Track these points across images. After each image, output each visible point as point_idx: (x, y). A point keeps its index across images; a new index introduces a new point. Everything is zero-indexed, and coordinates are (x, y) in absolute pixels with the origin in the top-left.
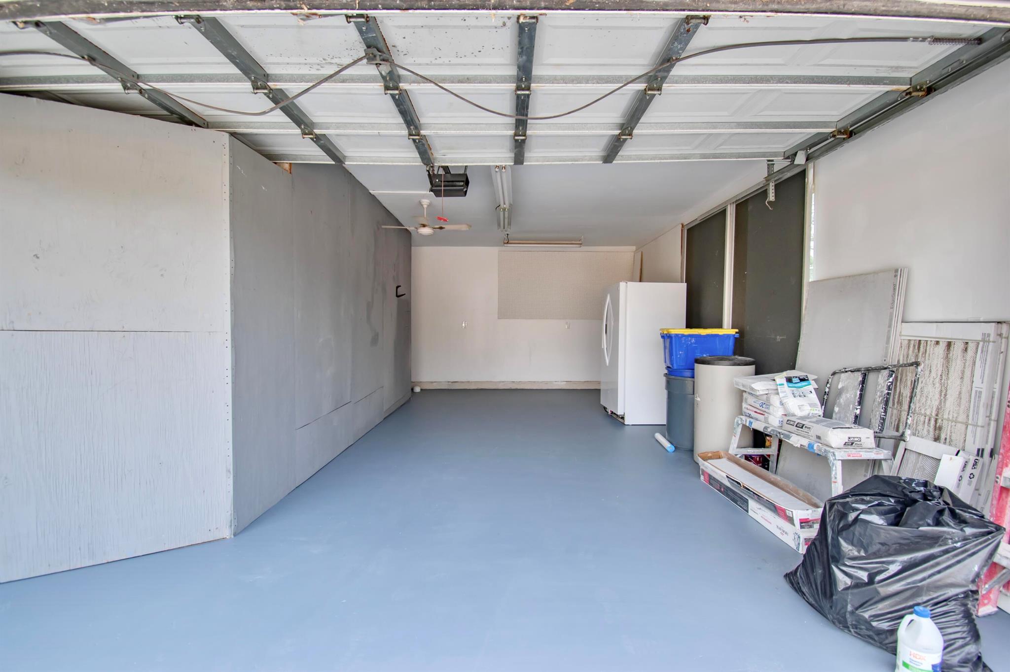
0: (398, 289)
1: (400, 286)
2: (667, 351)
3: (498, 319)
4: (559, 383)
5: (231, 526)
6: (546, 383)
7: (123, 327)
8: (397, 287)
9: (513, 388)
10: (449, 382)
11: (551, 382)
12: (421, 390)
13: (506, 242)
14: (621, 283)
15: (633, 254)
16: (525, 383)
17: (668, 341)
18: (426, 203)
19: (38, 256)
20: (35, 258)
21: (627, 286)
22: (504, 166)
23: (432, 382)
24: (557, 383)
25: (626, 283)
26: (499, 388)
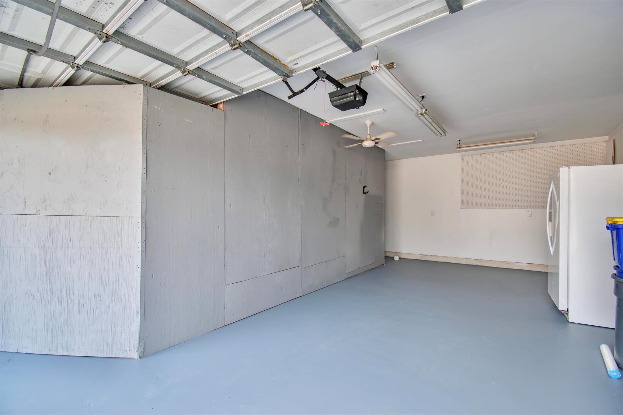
0: (365, 189)
1: (365, 186)
2: (615, 245)
3: (461, 208)
4: (521, 264)
5: (138, 351)
6: (508, 263)
7: (86, 213)
8: (364, 187)
9: (474, 264)
10: (421, 255)
11: (513, 263)
12: (400, 258)
13: (459, 147)
14: (560, 168)
15: (605, 143)
16: (486, 261)
17: (614, 232)
18: (368, 123)
19: (51, 173)
20: (49, 174)
21: (569, 172)
22: (377, 66)
23: (409, 254)
24: (518, 264)
25: (569, 168)
26: (462, 263)
